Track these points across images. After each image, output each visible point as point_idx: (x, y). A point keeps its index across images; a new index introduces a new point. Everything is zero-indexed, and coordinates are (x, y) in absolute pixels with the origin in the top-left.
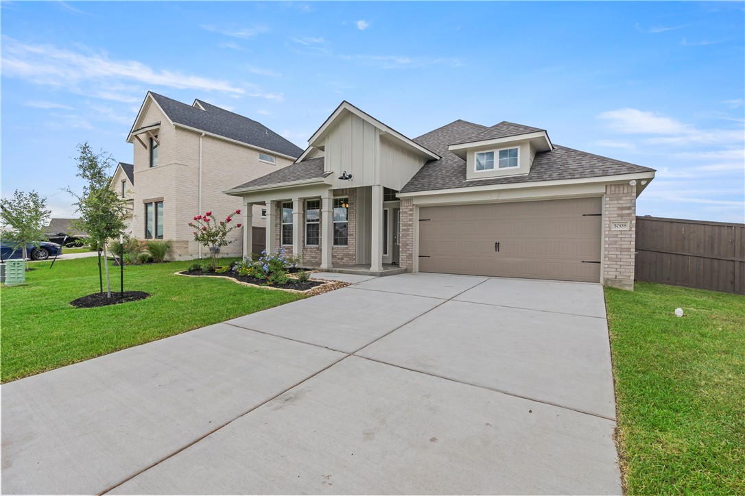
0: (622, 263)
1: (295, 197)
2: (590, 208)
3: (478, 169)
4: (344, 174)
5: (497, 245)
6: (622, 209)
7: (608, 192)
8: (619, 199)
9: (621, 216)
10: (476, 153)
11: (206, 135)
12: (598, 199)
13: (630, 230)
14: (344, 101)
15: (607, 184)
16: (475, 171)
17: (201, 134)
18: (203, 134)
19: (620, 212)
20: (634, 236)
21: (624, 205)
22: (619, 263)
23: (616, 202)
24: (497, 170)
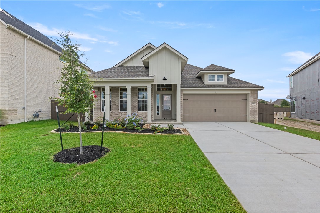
0: (255, 115)
1: (129, 86)
2: (243, 98)
3: (209, 81)
4: (165, 77)
5: (215, 110)
6: (254, 98)
7: (251, 93)
8: (253, 95)
9: (254, 100)
10: (208, 75)
11: (30, 39)
12: (246, 95)
13: (256, 105)
14: (165, 43)
15: (251, 90)
16: (208, 82)
17: (27, 37)
18: (28, 37)
19: (254, 99)
20: (257, 107)
21: (255, 97)
22: (254, 115)
23: (253, 96)
24: (216, 83)
